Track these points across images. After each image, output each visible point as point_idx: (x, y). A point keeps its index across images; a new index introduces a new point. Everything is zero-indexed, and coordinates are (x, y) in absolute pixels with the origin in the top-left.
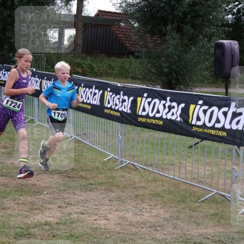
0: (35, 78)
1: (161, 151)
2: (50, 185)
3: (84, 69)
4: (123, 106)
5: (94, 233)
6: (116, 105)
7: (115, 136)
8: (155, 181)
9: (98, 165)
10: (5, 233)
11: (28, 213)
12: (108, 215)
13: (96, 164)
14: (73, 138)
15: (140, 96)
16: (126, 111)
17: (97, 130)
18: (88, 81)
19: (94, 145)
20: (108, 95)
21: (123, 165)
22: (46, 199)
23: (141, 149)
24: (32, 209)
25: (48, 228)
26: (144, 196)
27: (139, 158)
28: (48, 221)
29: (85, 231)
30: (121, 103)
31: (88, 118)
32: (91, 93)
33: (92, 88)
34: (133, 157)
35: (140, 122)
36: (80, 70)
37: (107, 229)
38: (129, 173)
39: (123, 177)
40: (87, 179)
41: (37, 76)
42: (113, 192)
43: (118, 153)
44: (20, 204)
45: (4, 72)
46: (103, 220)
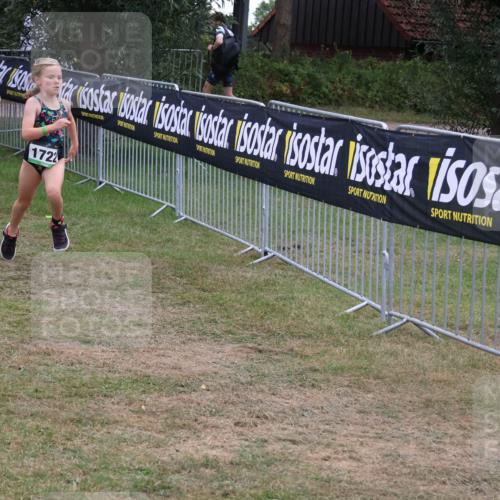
0: (178, 108)
1: (489, 292)
2: (216, 370)
3: (297, 87)
4: (395, 180)
5: (323, 492)
6: (378, 176)
7: (375, 254)
8: (474, 366)
9: (333, 324)
10: (107, 483)
11: (162, 437)
12: (357, 447)
13: (327, 321)
14: (270, 255)
15: (436, 155)
16: (400, 192)
17: (328, 238)
18: (308, 116)
19: (321, 273)
20: (358, 151)
21: (392, 326)
22: (204, 402)
23: (439, 288)
24: (173, 426)
25: (212, 475)
26: (446, 403)
27: (432, 307)
28: (211, 457)
29: (300, 485)
30: (389, 172)
31: (306, 207)
32: (316, 145)
33: (319, 134)
34: (418, 305)
35: (436, 220)
36: (285, 88)
37: (355, 483)
38: (408, 345)
39: (394, 354)
40: (304, 356)
41: (183, 102)
42: (369, 392)
43: (380, 295)
44: (144, 412)
45: (102, 92)
46: (344, 459)
